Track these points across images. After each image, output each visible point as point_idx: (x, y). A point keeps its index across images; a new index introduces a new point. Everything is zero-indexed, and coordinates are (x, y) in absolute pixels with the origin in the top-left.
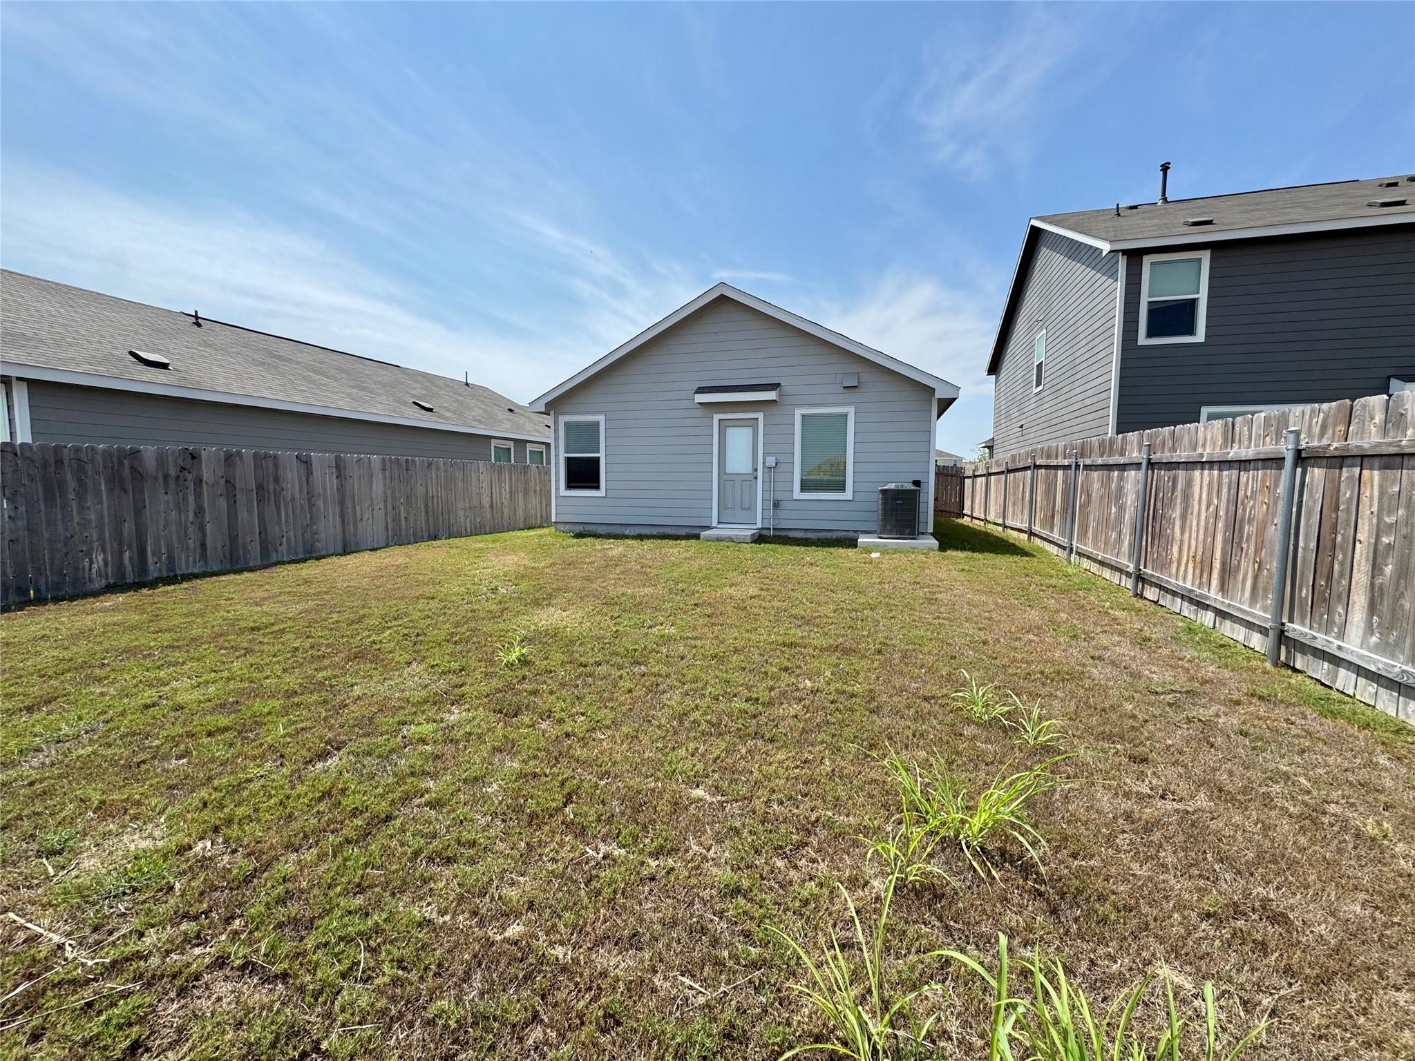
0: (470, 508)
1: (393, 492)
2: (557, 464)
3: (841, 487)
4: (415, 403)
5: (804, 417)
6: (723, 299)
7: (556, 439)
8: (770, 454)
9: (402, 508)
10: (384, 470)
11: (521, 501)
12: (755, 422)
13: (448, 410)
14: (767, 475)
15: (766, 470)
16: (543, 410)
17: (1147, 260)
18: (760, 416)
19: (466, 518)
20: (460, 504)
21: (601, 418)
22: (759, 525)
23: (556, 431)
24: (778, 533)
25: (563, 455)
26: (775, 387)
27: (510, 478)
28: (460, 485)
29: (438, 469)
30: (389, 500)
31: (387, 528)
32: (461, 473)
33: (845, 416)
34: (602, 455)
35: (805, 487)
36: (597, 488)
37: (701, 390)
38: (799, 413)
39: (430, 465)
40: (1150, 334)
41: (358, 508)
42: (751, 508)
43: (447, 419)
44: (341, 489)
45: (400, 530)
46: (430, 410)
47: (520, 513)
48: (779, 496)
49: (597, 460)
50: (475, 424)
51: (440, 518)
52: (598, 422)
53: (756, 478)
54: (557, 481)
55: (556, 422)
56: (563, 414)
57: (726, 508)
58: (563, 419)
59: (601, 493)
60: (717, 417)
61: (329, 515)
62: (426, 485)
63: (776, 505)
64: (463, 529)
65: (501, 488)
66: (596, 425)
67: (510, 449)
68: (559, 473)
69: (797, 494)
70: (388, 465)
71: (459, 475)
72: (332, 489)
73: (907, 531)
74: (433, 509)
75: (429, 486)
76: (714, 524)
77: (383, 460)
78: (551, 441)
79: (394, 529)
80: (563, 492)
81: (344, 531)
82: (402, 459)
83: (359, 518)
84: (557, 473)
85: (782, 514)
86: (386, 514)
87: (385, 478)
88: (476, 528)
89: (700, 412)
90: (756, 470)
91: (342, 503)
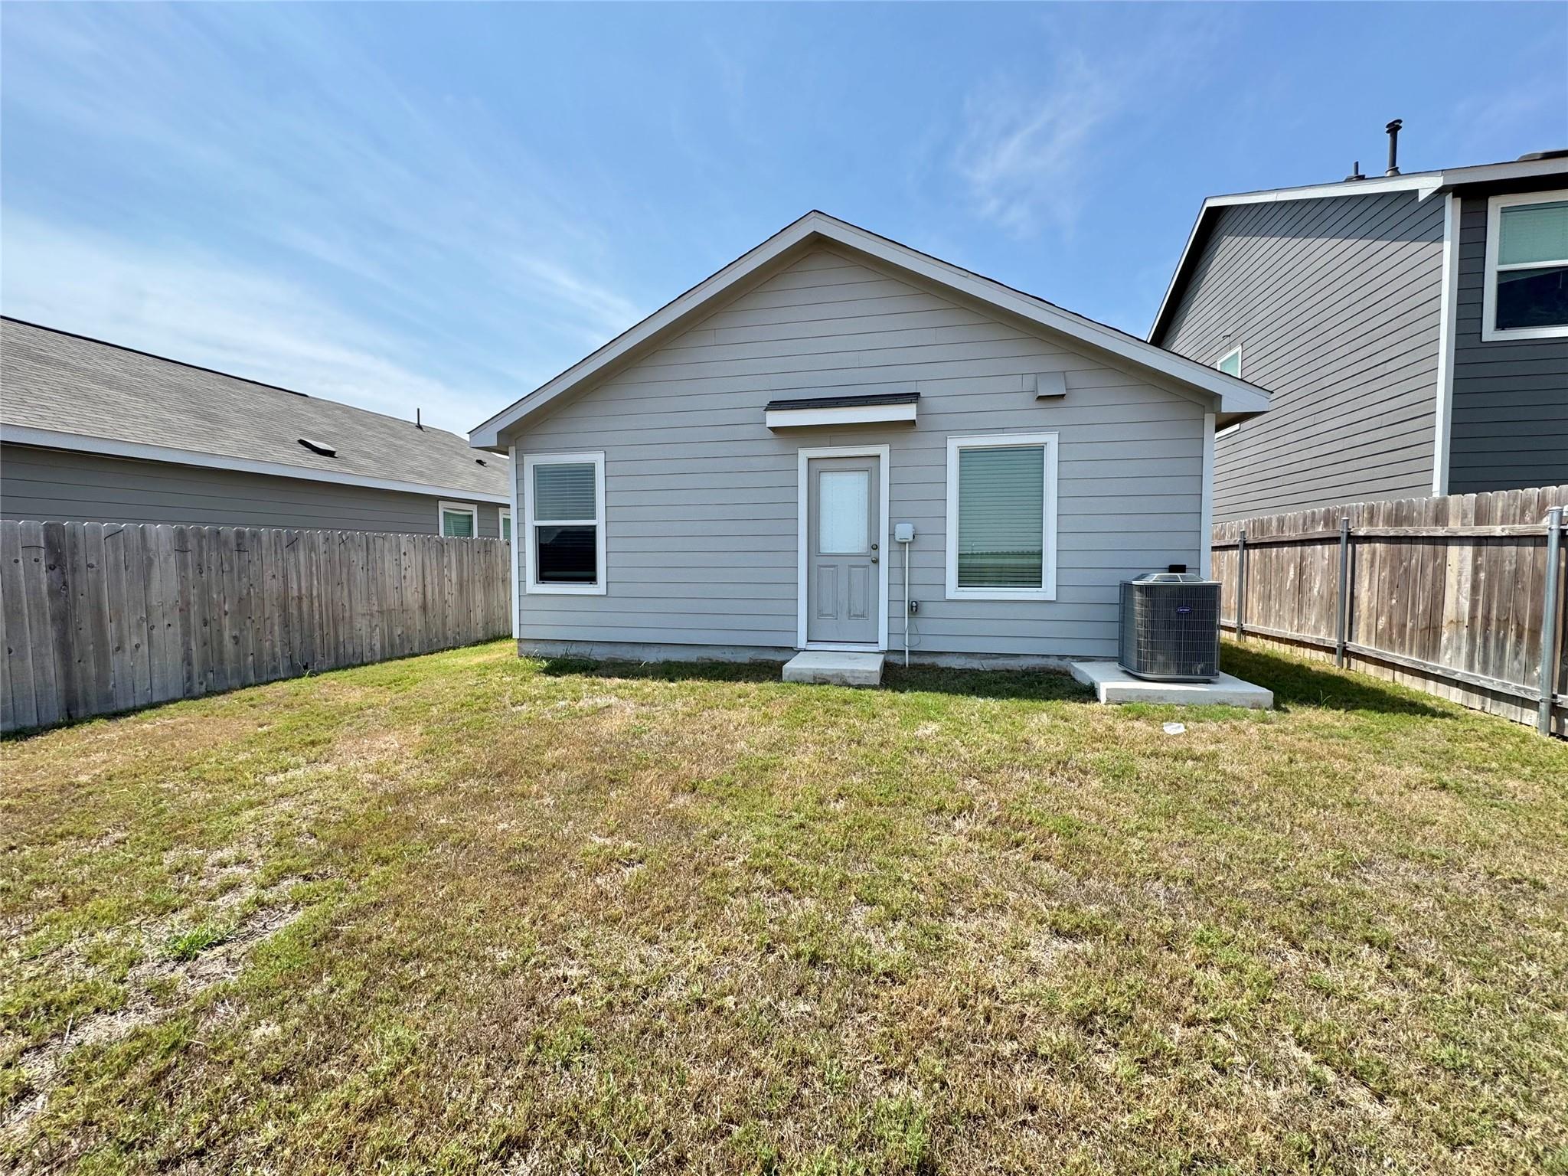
0: (381, 612)
1: (205, 591)
2: (521, 539)
3: (1032, 576)
4: (301, 442)
5: (964, 452)
6: (818, 244)
7: (520, 495)
8: (903, 519)
9: (226, 621)
10: (182, 550)
11: (479, 596)
12: (871, 463)
13: (368, 456)
14: (896, 556)
15: (896, 547)
16: (494, 443)
17: (1495, 205)
18: (883, 451)
19: (373, 630)
20: (360, 608)
21: (597, 459)
22: (883, 645)
23: (519, 481)
24: (917, 660)
25: (531, 523)
26: (913, 397)
27: (460, 562)
28: (360, 575)
29: (312, 548)
30: (194, 609)
31: (187, 660)
32: (362, 554)
33: (1040, 449)
34: (599, 522)
35: (968, 576)
36: (592, 579)
37: (776, 406)
38: (954, 445)
39: (292, 543)
40: (1501, 325)
41: (111, 629)
42: (866, 614)
43: (358, 468)
44: (61, 590)
45: (221, 661)
46: (331, 454)
47: (478, 615)
48: (920, 594)
49: (589, 534)
50: (409, 477)
51: (317, 634)
52: (593, 466)
53: (876, 561)
54: (521, 568)
55: (519, 467)
56: (532, 451)
57: (821, 615)
58: (531, 461)
59: (599, 588)
60: (804, 454)
61: (23, 646)
62: (285, 577)
63: (914, 609)
64: (366, 649)
65: (441, 576)
66: (589, 471)
67: (471, 517)
68: (524, 555)
69: (953, 591)
70: (192, 544)
71: (358, 558)
72: (35, 592)
73: (1200, 666)
74: (301, 620)
75: (293, 576)
76: (802, 643)
77: (181, 535)
78: (512, 501)
79: (205, 662)
80: (533, 587)
81: (68, 676)
82: (229, 531)
83: (112, 645)
84: (521, 554)
85: (924, 625)
86: (186, 633)
87: (183, 566)
88: (392, 646)
89: (774, 446)
90: (876, 547)
91: (63, 619)
